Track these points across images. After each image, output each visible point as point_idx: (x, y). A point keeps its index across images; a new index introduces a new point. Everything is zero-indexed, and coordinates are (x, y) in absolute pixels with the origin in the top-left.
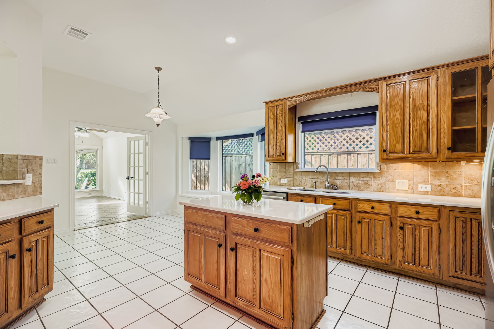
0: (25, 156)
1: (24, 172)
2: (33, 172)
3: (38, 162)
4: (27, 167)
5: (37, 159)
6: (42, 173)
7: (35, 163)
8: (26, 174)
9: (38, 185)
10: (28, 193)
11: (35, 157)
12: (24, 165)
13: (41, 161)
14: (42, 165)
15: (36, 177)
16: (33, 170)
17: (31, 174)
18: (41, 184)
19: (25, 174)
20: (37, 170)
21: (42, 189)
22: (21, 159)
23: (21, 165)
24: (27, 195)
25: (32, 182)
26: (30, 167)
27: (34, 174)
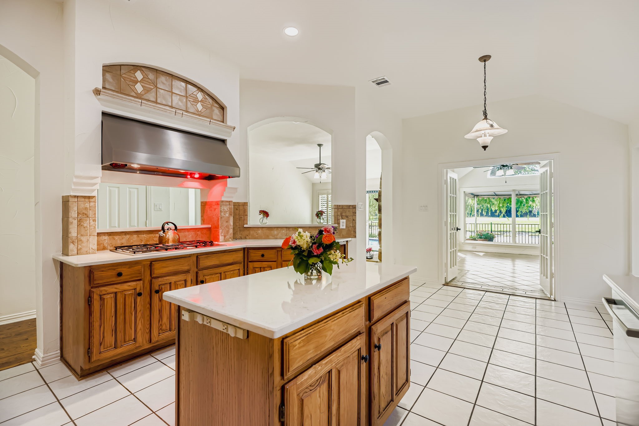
0: (340, 206)
1: (339, 218)
2: (347, 218)
3: (351, 210)
4: (341, 214)
5: (351, 207)
6: (356, 220)
7: (349, 211)
8: (341, 220)
9: (352, 229)
10: (343, 235)
11: (349, 206)
12: (339, 213)
13: (355, 209)
14: (355, 213)
15: (350, 223)
16: (347, 217)
17: (345, 220)
18: (355, 228)
19: (339, 220)
20: (350, 217)
21: (356, 233)
22: (336, 208)
23: (336, 213)
24: (341, 236)
25: (346, 227)
26: (344, 214)
27: (348, 220)
